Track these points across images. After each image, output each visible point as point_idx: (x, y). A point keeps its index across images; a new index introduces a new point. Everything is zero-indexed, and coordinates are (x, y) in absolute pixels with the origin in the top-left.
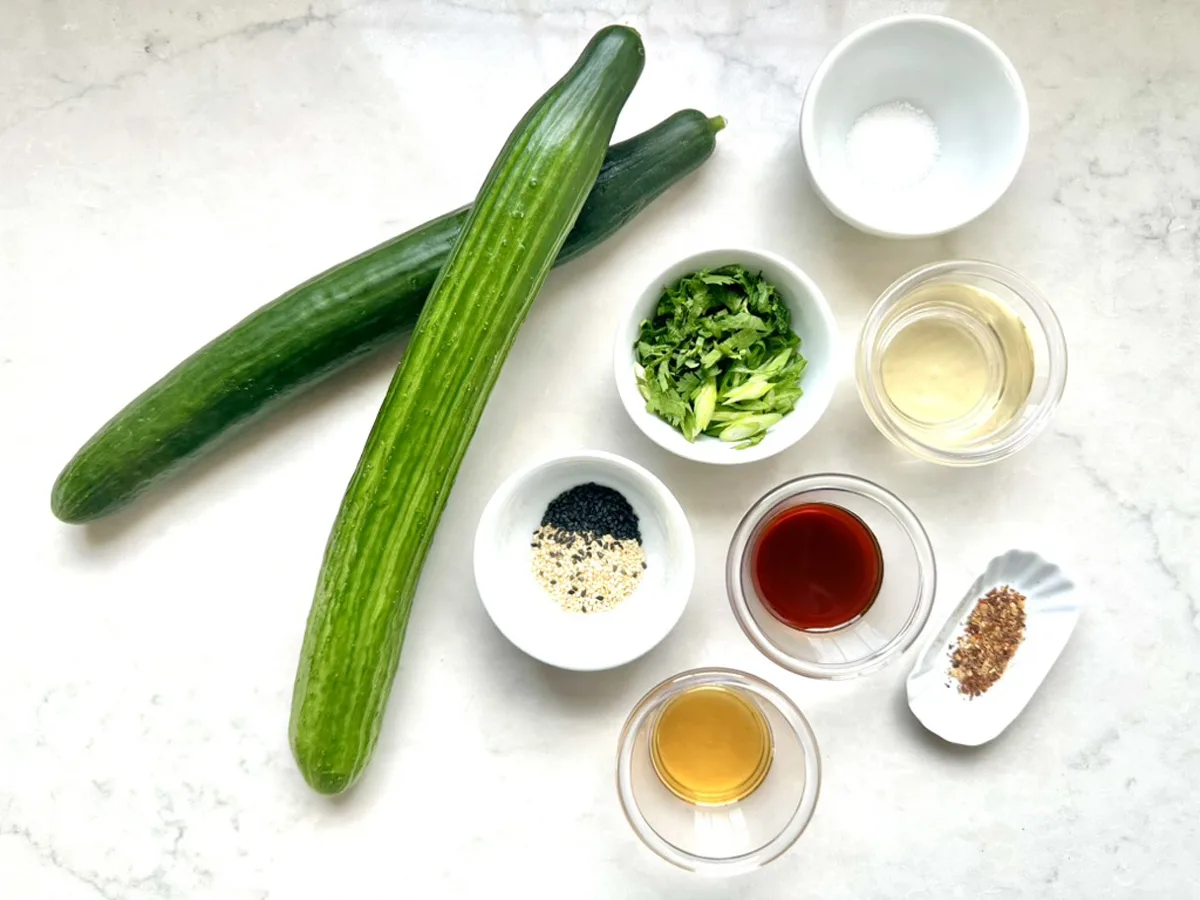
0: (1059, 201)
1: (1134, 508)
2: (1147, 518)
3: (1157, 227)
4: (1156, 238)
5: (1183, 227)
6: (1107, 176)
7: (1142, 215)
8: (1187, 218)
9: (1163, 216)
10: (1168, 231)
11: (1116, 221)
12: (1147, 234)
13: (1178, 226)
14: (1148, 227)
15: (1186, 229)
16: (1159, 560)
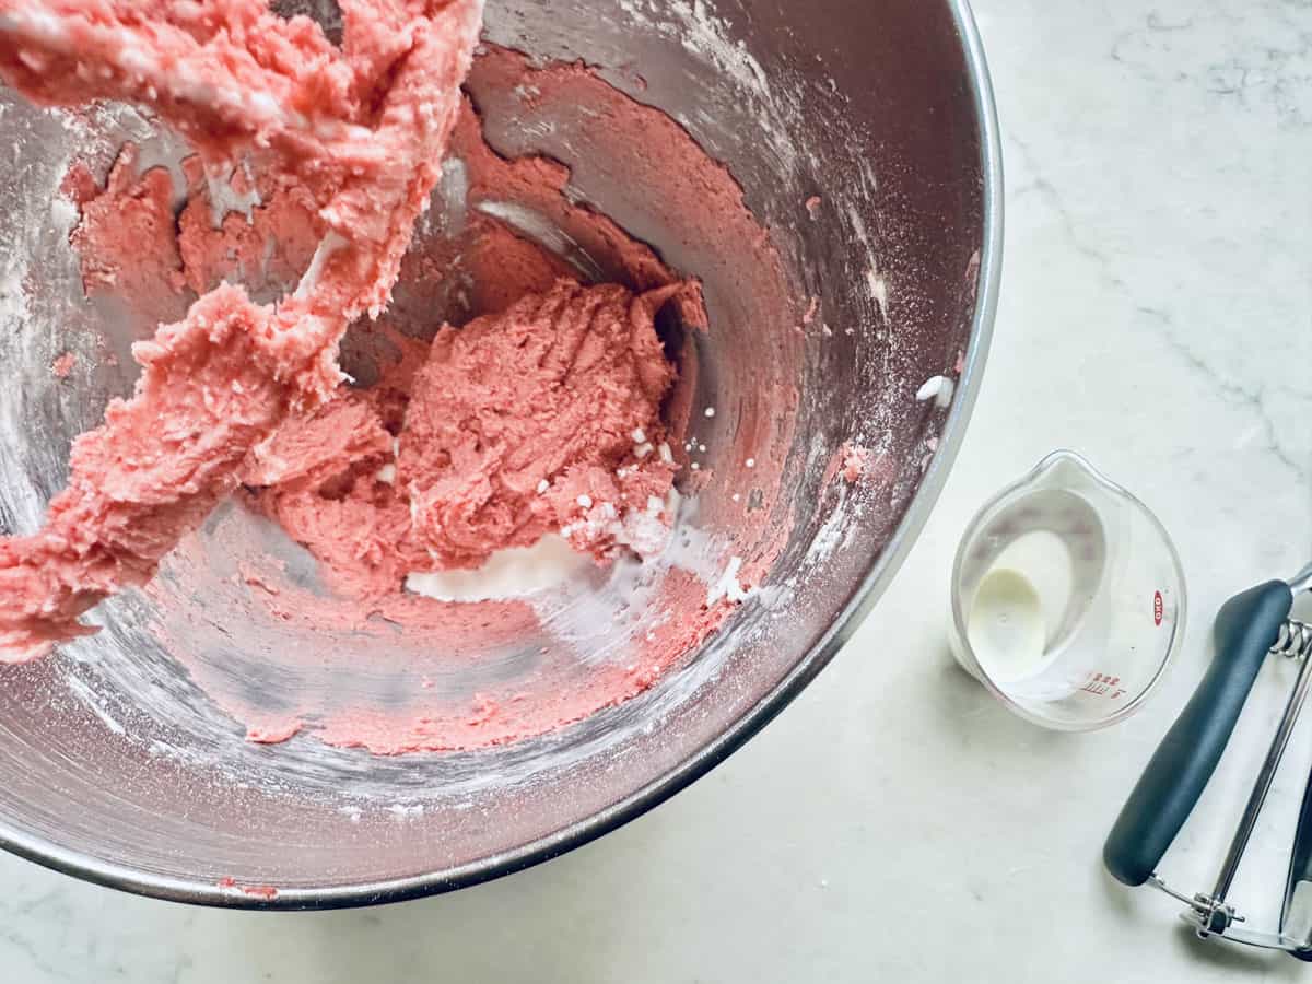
0: (1116, 58)
1: (1239, 390)
2: (1256, 400)
3: (1232, 80)
4: (1231, 92)
5: (1259, 79)
6: (1169, 29)
7: (1213, 68)
8: (1264, 70)
9: (1236, 68)
10: (1243, 82)
11: (1184, 76)
12: (1220, 88)
13: (1254, 78)
14: (1220, 80)
15: (1263, 82)
16: (1275, 448)
